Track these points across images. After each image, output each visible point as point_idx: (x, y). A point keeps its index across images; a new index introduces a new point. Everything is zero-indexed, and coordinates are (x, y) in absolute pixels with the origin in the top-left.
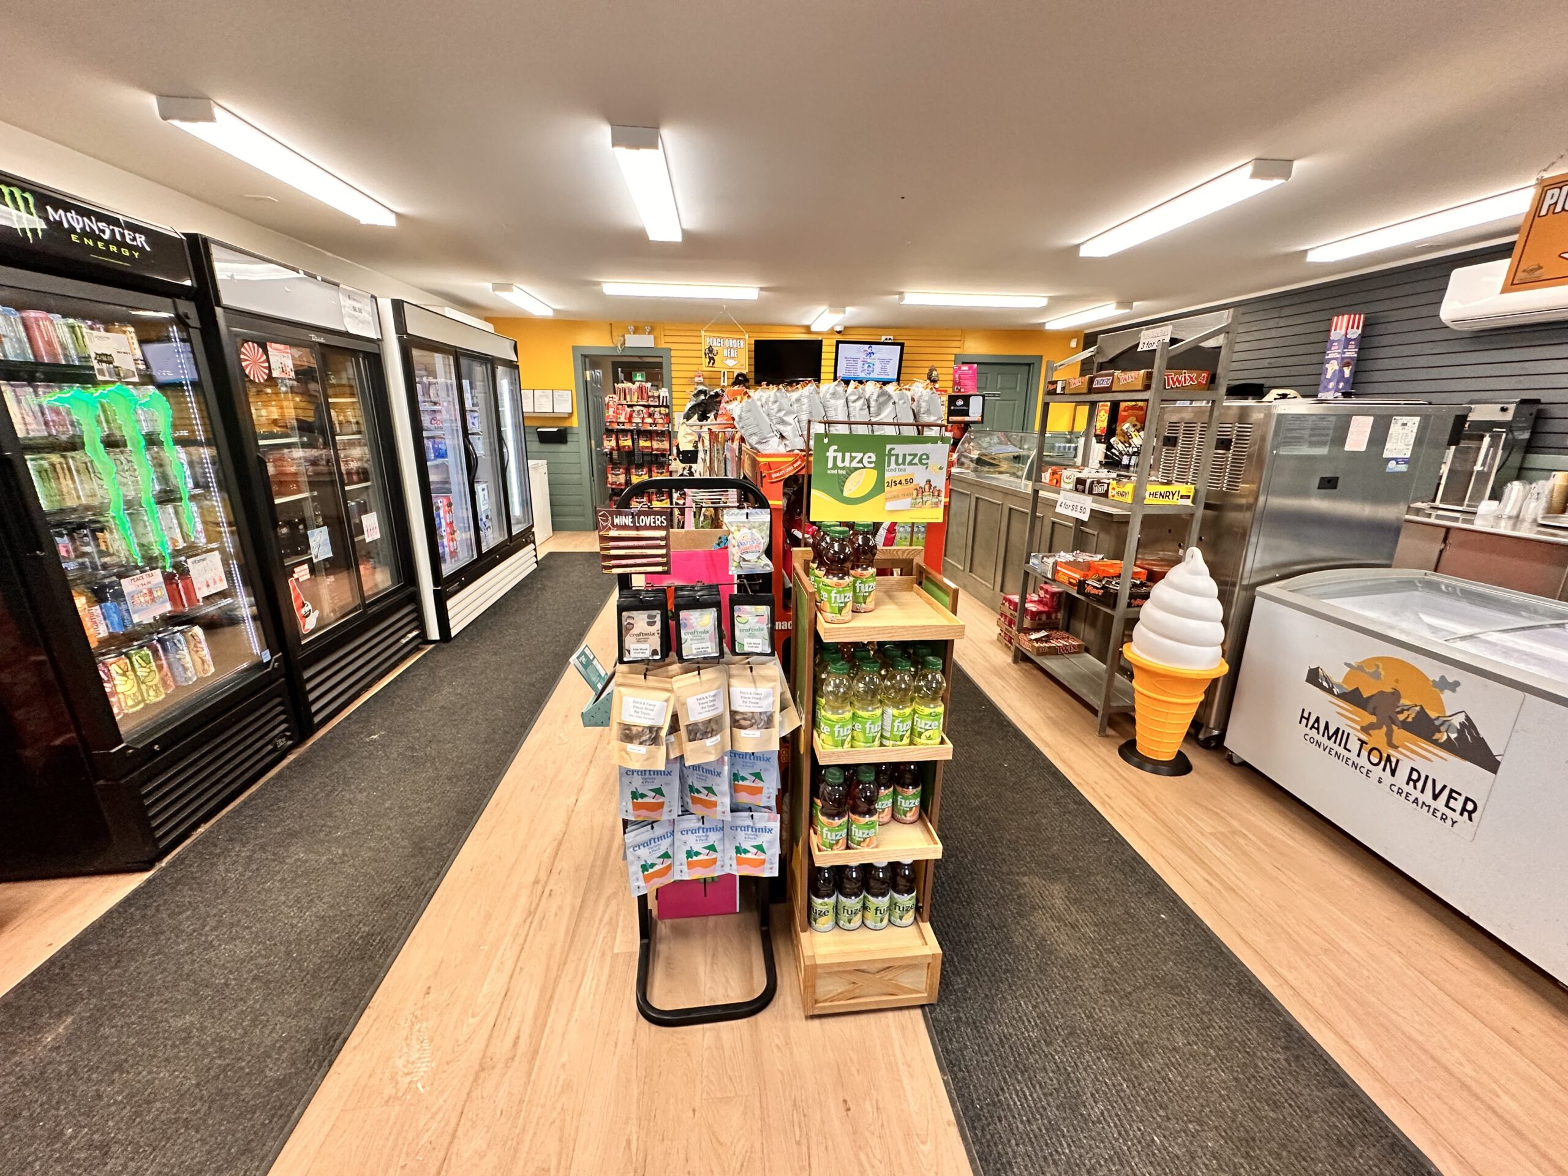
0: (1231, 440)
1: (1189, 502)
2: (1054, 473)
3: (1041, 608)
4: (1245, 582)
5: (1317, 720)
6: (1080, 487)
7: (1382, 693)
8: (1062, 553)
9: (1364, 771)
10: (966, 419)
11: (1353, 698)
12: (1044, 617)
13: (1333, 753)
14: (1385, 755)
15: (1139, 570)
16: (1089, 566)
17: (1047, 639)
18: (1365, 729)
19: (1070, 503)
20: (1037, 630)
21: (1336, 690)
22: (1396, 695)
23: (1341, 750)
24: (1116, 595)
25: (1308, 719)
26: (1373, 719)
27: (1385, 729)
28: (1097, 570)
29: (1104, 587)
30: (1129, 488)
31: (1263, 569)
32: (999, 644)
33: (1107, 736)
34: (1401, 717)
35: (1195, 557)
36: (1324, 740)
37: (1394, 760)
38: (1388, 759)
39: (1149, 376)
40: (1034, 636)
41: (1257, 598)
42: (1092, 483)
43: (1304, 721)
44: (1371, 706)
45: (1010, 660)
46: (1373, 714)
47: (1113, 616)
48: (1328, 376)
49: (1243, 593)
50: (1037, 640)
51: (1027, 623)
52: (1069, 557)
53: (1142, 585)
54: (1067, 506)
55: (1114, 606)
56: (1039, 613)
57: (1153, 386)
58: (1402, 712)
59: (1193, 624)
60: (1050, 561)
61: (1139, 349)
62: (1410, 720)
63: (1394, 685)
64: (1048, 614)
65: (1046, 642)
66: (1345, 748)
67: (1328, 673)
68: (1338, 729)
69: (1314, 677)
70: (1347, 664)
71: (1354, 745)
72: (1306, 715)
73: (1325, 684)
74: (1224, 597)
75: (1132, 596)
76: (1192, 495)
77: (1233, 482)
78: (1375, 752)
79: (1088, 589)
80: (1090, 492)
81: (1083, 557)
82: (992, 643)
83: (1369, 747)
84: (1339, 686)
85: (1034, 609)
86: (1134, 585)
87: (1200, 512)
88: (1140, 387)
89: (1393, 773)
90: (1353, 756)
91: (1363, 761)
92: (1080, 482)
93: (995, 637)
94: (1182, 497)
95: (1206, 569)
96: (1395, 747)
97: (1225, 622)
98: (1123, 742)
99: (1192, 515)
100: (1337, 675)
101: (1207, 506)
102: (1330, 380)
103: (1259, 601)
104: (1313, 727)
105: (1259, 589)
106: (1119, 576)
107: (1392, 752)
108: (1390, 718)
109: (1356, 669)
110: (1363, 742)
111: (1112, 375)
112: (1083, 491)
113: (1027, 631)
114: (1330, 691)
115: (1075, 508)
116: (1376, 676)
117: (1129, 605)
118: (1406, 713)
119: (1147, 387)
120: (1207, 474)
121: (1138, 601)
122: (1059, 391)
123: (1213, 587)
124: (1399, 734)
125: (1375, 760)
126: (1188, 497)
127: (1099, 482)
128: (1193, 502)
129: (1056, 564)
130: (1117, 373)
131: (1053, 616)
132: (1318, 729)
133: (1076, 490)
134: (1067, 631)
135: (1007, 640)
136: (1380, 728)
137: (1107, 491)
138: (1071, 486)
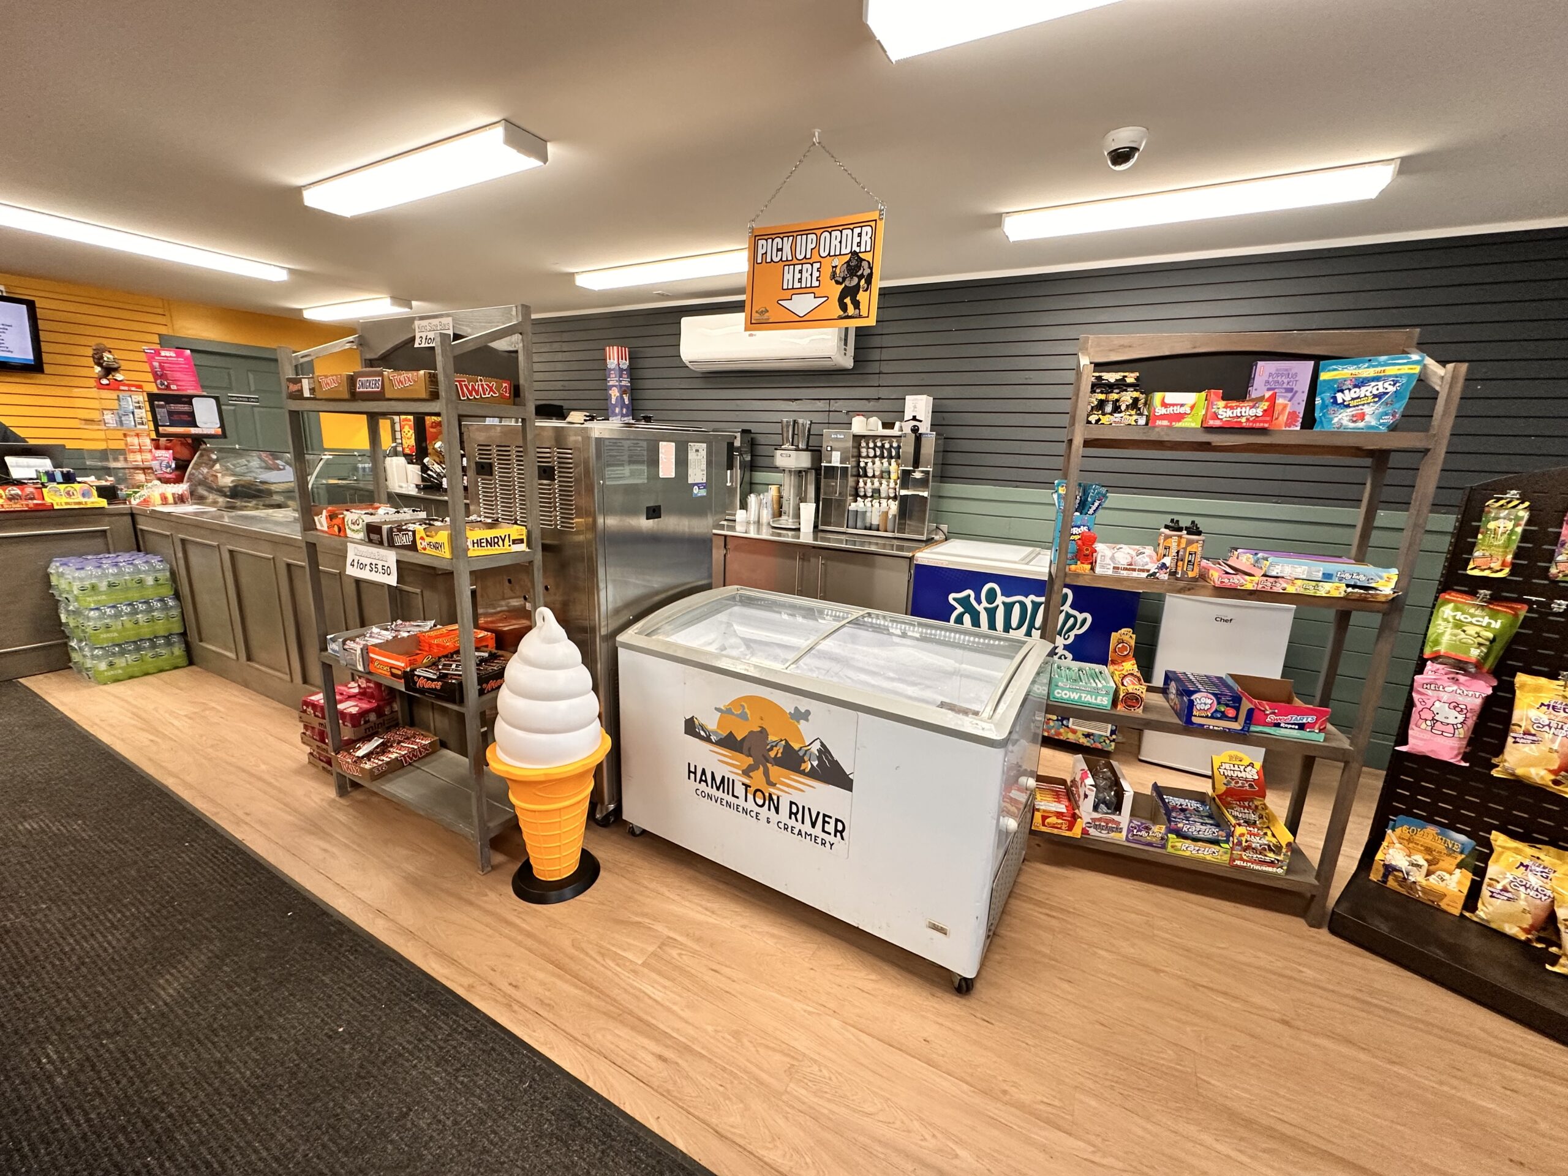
0: (553, 468)
1: (523, 547)
2: (332, 517)
3: (365, 706)
4: (604, 631)
5: (704, 772)
6: (374, 537)
7: (751, 733)
8: (375, 630)
9: (753, 814)
10: (193, 431)
11: (728, 742)
12: (373, 717)
13: (724, 803)
14: (767, 795)
15: (482, 634)
16: (417, 641)
17: (383, 748)
18: (746, 773)
19: (367, 561)
20: (368, 738)
21: (713, 738)
22: (763, 732)
23: (730, 798)
24: (460, 684)
25: (695, 773)
26: (750, 761)
27: (761, 768)
28: (430, 646)
29: (443, 677)
30: (443, 537)
31: (617, 611)
32: (314, 770)
33: (494, 868)
34: (772, 754)
35: (546, 620)
36: (713, 792)
37: (775, 798)
38: (771, 798)
39: (433, 379)
40: (365, 749)
41: (620, 649)
42: (391, 530)
43: (692, 775)
44: (745, 749)
45: (332, 793)
46: (750, 755)
47: (463, 714)
48: (613, 401)
49: (604, 645)
50: (368, 756)
51: (347, 733)
52: (388, 635)
53: (493, 657)
54: (362, 566)
55: (461, 701)
56: (363, 714)
57: (442, 394)
58: (771, 749)
59: (562, 705)
60: (356, 647)
61: (416, 345)
62: (779, 755)
63: (760, 723)
64: (378, 711)
65: (383, 753)
66: (733, 795)
67: (703, 722)
68: (723, 777)
69: (691, 727)
70: (716, 709)
71: (740, 790)
72: (692, 769)
73: (702, 733)
74: (588, 660)
75: (482, 680)
76: (525, 537)
77: (566, 517)
78: (759, 793)
79: (420, 683)
80: (391, 545)
81: (407, 630)
82: (299, 772)
83: (752, 789)
84: (715, 733)
85: (354, 710)
86: (482, 661)
87: (538, 557)
88: (424, 395)
89: (777, 812)
90: (741, 802)
91: (750, 805)
92: (373, 530)
93: (305, 759)
94: (515, 542)
95: (561, 632)
96: (773, 785)
97: (595, 689)
98: (516, 867)
99: (531, 562)
100: (711, 722)
101: (545, 548)
102: (615, 406)
103: (623, 655)
104: (701, 780)
105: (620, 638)
106: (457, 652)
107: (772, 790)
108: (764, 756)
109: (725, 712)
110: (747, 786)
111: (381, 374)
112: (381, 543)
113: (350, 745)
114: (707, 739)
115: (373, 568)
116: (743, 716)
117: (481, 692)
118: (775, 749)
119: (434, 396)
120: (536, 512)
121: (492, 684)
122: (307, 394)
123: (573, 652)
124: (775, 771)
125: (760, 802)
126: (521, 541)
127: (400, 530)
128: (529, 545)
129: (366, 650)
130: (387, 372)
131: (387, 711)
132: (706, 781)
133: (370, 541)
134: (412, 724)
135: (323, 762)
136: (758, 768)
137: (414, 541)
138: (361, 536)
